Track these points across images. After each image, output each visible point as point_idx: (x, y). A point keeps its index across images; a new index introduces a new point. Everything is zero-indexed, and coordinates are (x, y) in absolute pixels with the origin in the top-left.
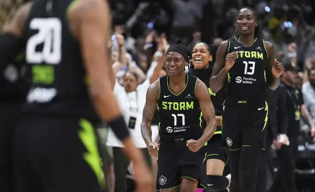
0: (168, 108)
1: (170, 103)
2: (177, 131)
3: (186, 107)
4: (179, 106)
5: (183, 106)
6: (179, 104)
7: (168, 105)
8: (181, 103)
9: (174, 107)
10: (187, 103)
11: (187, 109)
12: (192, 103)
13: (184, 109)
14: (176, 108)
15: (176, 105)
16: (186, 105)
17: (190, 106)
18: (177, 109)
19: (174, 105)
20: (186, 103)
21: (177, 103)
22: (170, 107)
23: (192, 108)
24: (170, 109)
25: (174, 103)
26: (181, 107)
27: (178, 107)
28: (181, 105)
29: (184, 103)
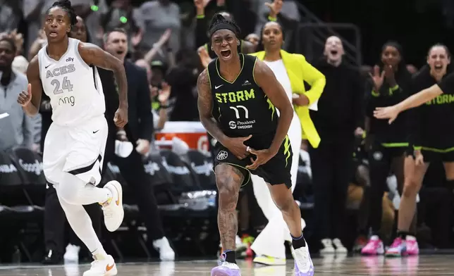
0: (223, 100)
1: (224, 95)
2: (241, 127)
3: (244, 98)
4: (236, 97)
5: (241, 95)
6: (236, 94)
7: (222, 97)
8: (238, 93)
9: (230, 99)
10: (246, 91)
11: (247, 99)
12: (252, 91)
13: (243, 100)
14: (232, 99)
15: (232, 95)
16: (244, 95)
17: (251, 94)
18: (235, 101)
19: (230, 96)
20: (244, 93)
21: (233, 93)
22: (225, 99)
23: (254, 97)
24: (226, 102)
25: (230, 94)
26: (239, 98)
27: (234, 98)
28: (238, 95)
29: (241, 92)
